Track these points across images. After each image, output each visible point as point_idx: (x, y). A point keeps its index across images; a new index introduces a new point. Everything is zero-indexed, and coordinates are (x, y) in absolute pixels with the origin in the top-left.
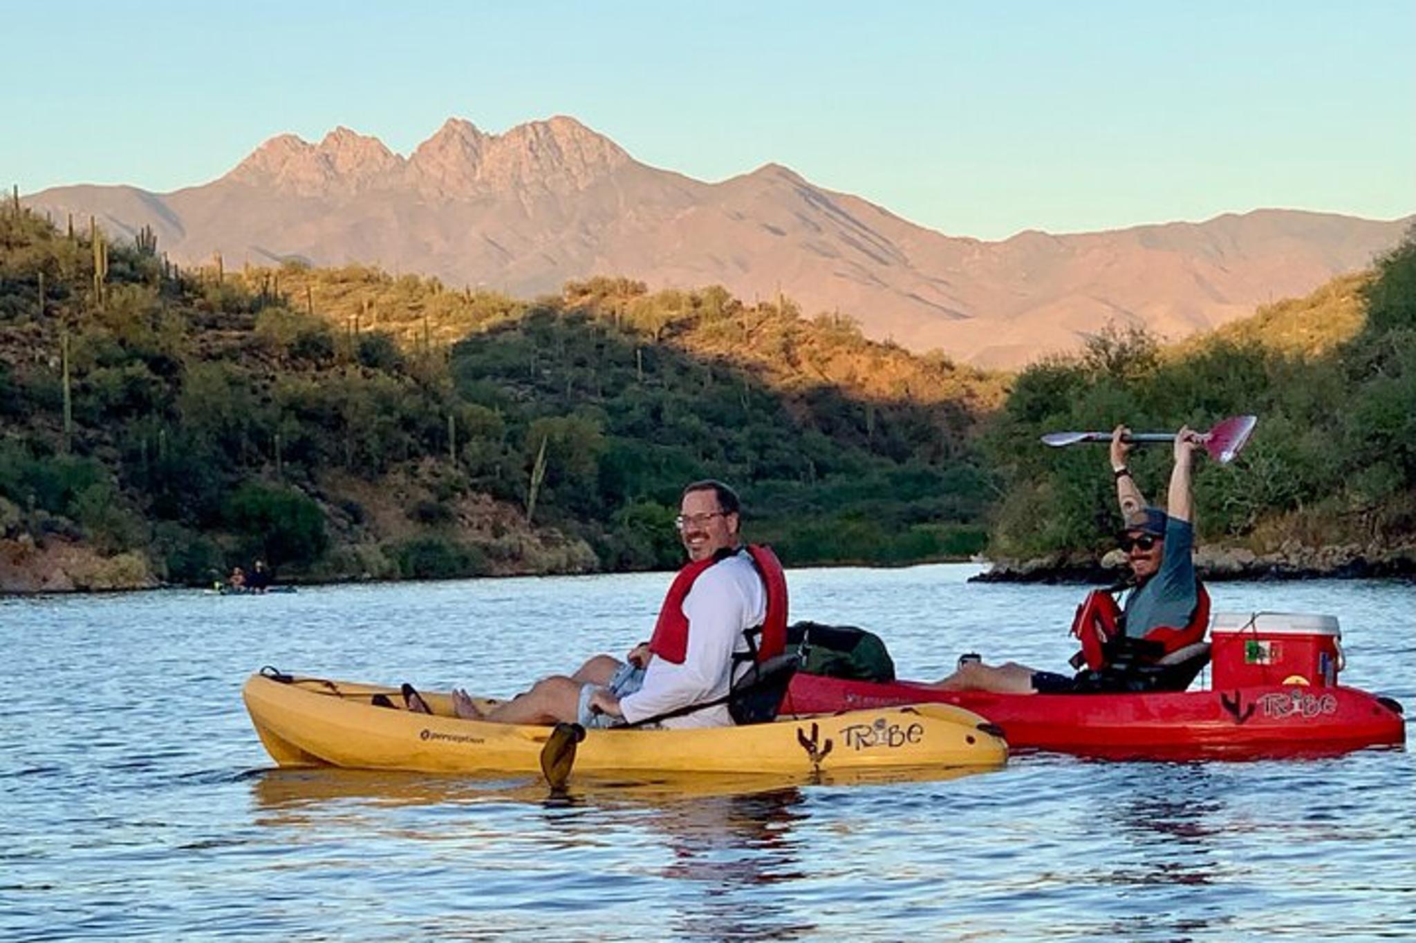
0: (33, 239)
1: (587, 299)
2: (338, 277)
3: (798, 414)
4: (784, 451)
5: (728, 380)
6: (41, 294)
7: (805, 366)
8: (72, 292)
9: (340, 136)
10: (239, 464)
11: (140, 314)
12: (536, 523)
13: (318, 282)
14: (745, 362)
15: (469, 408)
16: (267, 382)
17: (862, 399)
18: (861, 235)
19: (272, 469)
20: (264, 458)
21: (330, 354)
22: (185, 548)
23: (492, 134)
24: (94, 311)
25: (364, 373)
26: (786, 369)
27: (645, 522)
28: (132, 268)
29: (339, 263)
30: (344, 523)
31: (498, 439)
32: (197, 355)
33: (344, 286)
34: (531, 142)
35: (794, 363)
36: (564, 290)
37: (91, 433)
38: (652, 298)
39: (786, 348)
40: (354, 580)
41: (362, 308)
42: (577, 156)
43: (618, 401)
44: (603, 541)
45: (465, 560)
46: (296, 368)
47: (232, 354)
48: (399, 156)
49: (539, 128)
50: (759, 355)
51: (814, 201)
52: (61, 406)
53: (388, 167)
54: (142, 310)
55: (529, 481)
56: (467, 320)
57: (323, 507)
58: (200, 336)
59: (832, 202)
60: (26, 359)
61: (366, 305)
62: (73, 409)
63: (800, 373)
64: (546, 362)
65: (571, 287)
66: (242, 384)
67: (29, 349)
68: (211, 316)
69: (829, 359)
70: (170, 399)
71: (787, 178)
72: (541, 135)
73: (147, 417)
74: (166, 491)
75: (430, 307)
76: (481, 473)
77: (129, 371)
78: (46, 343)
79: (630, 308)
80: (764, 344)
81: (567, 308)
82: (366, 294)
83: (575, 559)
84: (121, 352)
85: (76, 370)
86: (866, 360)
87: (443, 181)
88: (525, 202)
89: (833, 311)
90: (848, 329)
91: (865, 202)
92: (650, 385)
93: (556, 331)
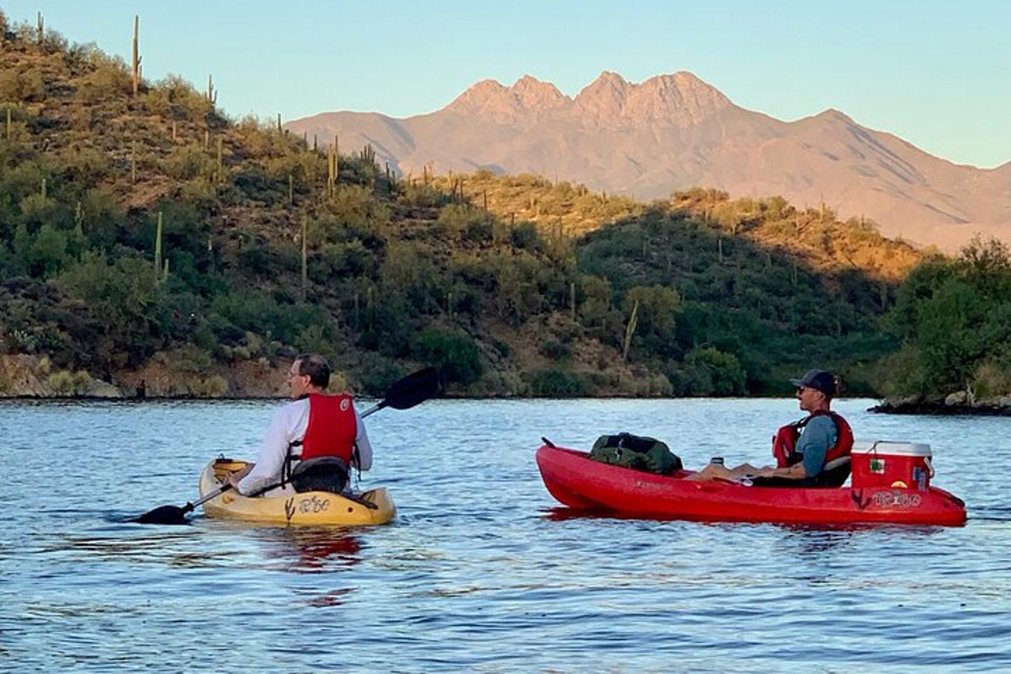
0: (287, 151)
1: (686, 203)
2: (514, 182)
3: (832, 288)
4: (819, 315)
5: (783, 264)
6: (291, 191)
7: (838, 254)
8: (313, 190)
9: (527, 82)
10: (424, 313)
11: (359, 206)
12: (629, 360)
13: (500, 185)
14: (796, 251)
15: (586, 279)
16: (445, 256)
17: (879, 279)
18: (892, 161)
19: (446, 317)
20: (440, 310)
21: (491, 238)
22: (382, 370)
23: (633, 83)
24: (327, 203)
25: (514, 253)
26: (825, 257)
27: (707, 362)
28: (356, 173)
29: (516, 172)
30: (494, 357)
31: (604, 300)
32: (397, 236)
33: (518, 189)
34: (661, 90)
35: (831, 253)
36: (671, 196)
37: (321, 288)
38: (733, 203)
39: (826, 241)
40: (500, 396)
41: (530, 204)
42: (693, 100)
43: (703, 276)
44: (677, 375)
45: (578, 386)
46: (466, 248)
47: (421, 236)
48: (568, 97)
49: (668, 80)
50: (806, 246)
51: (861, 137)
52: (300, 268)
53: (559, 104)
54: (361, 203)
55: (626, 331)
56: (603, 215)
57: (480, 344)
58: (400, 223)
59: (874, 138)
60: (277, 235)
61: (532, 202)
62: (308, 270)
63: (835, 259)
64: (654, 247)
65: (676, 194)
66: (426, 257)
67: (280, 229)
68: (408, 209)
69: (855, 251)
70: (376, 266)
71: (841, 119)
72: (668, 85)
73: (360, 278)
74: (371, 329)
75: (578, 205)
76: (593, 324)
77: (349, 245)
78: (293, 225)
79: (717, 210)
80: (811, 239)
81: (672, 209)
82: (533, 195)
83: (655, 386)
84: (343, 232)
85: (311, 244)
86: (882, 251)
87: (598, 116)
88: (655, 131)
89: (859, 217)
90: (870, 229)
91: (897, 138)
92: (728, 266)
93: (663, 225)
